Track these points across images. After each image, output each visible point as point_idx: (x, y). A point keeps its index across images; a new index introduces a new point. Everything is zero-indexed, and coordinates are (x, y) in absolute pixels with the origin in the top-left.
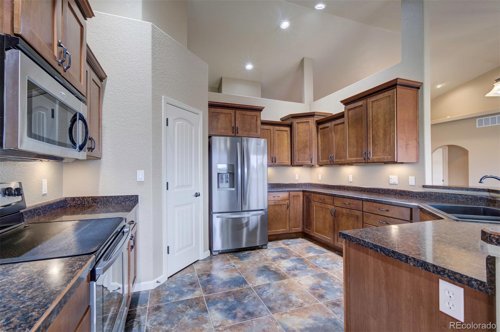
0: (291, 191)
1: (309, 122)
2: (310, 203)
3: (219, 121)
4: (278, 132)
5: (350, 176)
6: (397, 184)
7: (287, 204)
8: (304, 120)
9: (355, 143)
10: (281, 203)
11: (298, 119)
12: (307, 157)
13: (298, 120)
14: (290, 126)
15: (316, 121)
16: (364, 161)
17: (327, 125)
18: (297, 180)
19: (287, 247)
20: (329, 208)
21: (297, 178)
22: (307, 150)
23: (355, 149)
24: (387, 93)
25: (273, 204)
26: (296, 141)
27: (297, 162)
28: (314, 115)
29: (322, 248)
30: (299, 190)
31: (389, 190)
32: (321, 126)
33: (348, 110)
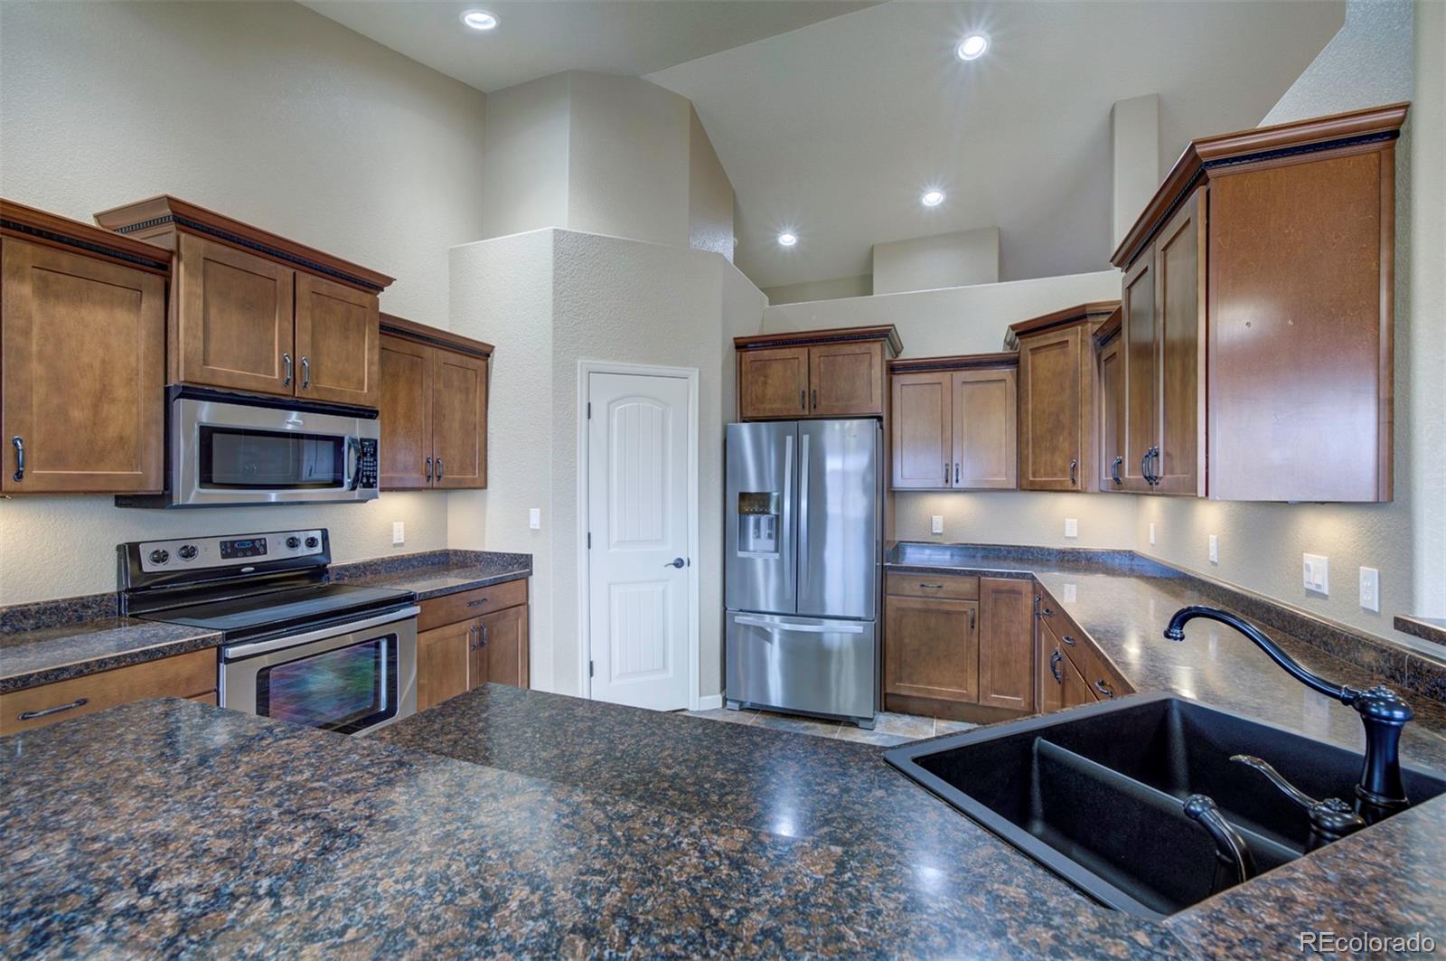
1: (1067, 341)
3: (770, 381)
4: (969, 386)
5: (1211, 536)
6: (1324, 597)
7: (970, 612)
8: (1053, 337)
10: (947, 608)
11: (1035, 338)
12: (1060, 462)
13: (1033, 341)
14: (1017, 363)
15: (1094, 334)
17: (1112, 348)
18: (1074, 538)
21: (1071, 531)
25: (918, 606)
26: (1027, 411)
27: (1031, 479)
28: (1085, 316)
33: (1128, 288)
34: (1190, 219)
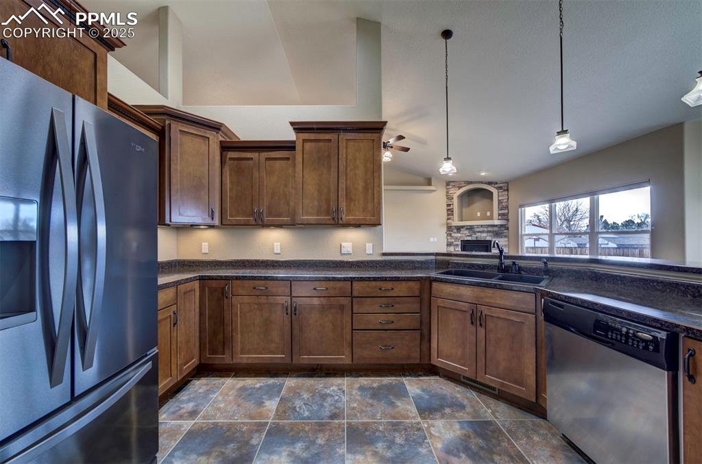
0: (180, 283)
1: (209, 138)
2: (226, 300)
6: (350, 254)
7: (172, 314)
9: (317, 193)
12: (202, 207)
13: (183, 126)
14: (161, 133)
15: (221, 141)
16: (333, 222)
17: (248, 155)
22: (202, 193)
23: (316, 203)
24: (370, 135)
26: (176, 170)
28: (220, 129)
30: (194, 277)
31: (342, 262)
32: (232, 155)
33: (303, 140)
34: (374, 140)
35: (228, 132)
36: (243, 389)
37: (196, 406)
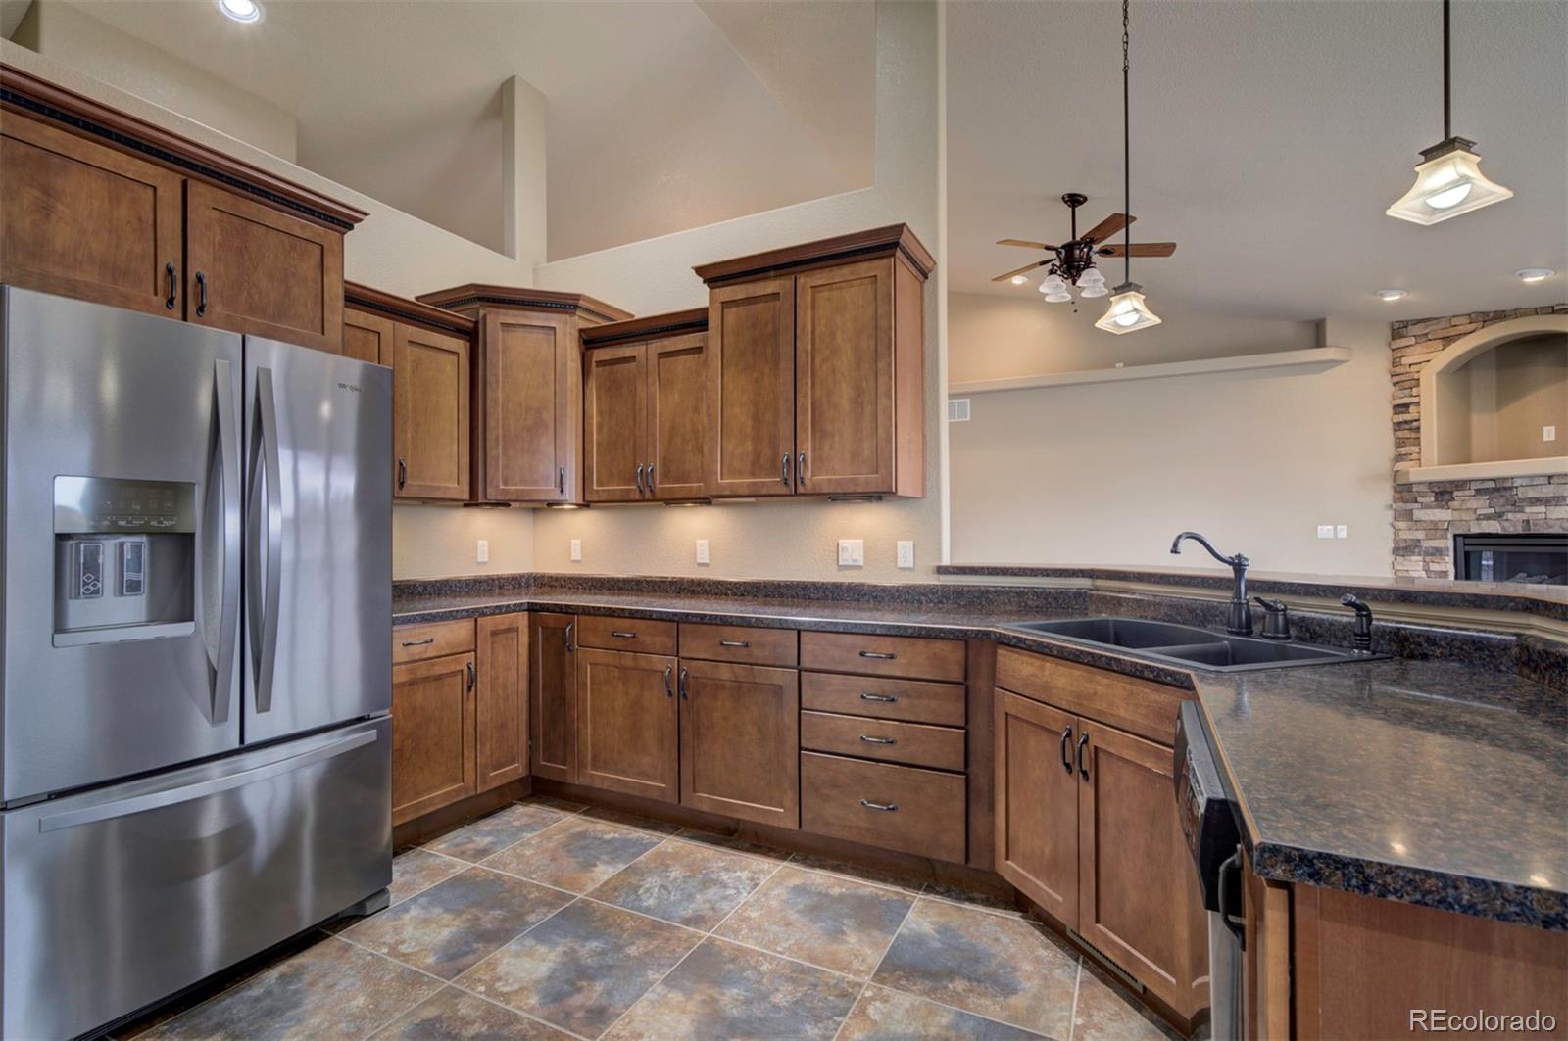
0: (482, 613)
1: (554, 328)
2: (568, 654)
4: (416, 350)
5: (699, 542)
6: (859, 567)
7: (466, 669)
8: (535, 318)
9: (750, 423)
10: (437, 670)
11: (510, 312)
12: (542, 469)
13: (506, 315)
14: (472, 335)
15: (581, 331)
16: (784, 490)
17: (627, 351)
18: (485, 563)
19: (481, 865)
20: (659, 667)
21: (483, 557)
22: (543, 440)
23: (749, 446)
24: (865, 266)
25: (403, 678)
26: (496, 401)
27: (502, 487)
28: (576, 307)
29: (626, 827)
30: (515, 605)
31: (837, 586)
32: (601, 354)
33: (723, 303)
34: (876, 276)
35: (596, 309)
36: (583, 835)
37: (493, 843)
